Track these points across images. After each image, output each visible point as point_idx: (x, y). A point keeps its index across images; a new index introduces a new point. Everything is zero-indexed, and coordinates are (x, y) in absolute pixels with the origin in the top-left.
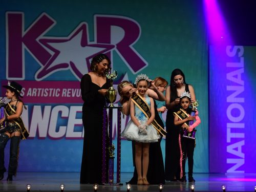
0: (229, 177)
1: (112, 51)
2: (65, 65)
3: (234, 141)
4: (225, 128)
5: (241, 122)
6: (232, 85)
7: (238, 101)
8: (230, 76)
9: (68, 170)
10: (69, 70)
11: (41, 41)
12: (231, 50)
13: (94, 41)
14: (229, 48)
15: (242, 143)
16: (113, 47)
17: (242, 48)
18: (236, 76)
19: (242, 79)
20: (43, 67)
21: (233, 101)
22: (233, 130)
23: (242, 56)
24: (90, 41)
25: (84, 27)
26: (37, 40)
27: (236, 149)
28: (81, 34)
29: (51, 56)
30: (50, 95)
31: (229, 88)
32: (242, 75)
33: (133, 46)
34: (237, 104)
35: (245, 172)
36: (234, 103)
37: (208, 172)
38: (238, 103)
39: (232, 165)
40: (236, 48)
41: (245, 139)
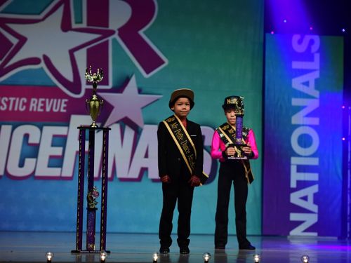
0: (294, 242)
1: (110, 39)
2: (35, 61)
3: (302, 185)
4: (289, 164)
5: (313, 156)
6: (301, 97)
7: (308, 123)
8: (297, 83)
9: (37, 227)
10: (42, 68)
12: (300, 42)
13: (81, 22)
14: (296, 38)
15: (315, 189)
16: (112, 32)
17: (317, 38)
18: (307, 84)
19: (317, 88)
21: (301, 123)
22: (301, 169)
23: (318, 51)
24: (76, 23)
27: (305, 198)
30: (10, 108)
31: (296, 102)
32: (316, 81)
33: (145, 33)
34: (308, 128)
35: (319, 235)
36: (303, 125)
37: (260, 233)
38: (306, 125)
39: (298, 223)
40: (307, 38)
41: (320, 182)
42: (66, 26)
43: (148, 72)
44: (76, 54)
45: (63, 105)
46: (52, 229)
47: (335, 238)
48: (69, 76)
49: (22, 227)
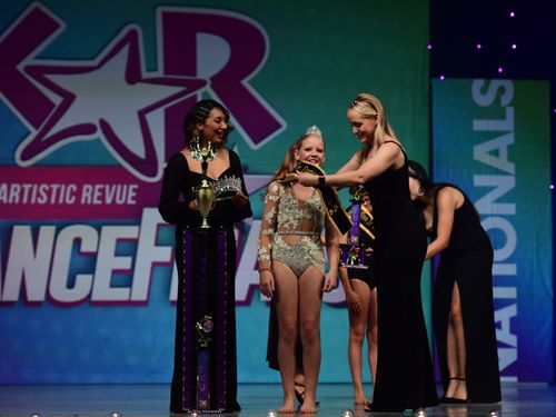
1: (199, 93)
2: (87, 129)
5: (508, 261)
6: (487, 173)
7: (500, 212)
8: (481, 153)
9: (97, 378)
10: (98, 140)
11: (29, 69)
12: (484, 91)
13: (156, 70)
14: (477, 85)
15: (512, 311)
16: (202, 83)
17: (508, 84)
18: (495, 153)
19: (510, 159)
20: (34, 133)
21: (489, 212)
23: (510, 105)
24: (149, 70)
25: (132, 36)
26: (21, 67)
28: (125, 52)
29: (53, 105)
30: (53, 201)
31: (480, 180)
32: (510, 148)
33: (250, 82)
34: (499, 219)
35: (520, 380)
36: (492, 215)
38: (502, 216)
40: (495, 84)
41: (519, 301)
42: (133, 76)
43: (256, 142)
44: (149, 117)
45: (132, 194)
46: (119, 380)
47: (544, 385)
48: (139, 149)
49: (74, 377)
